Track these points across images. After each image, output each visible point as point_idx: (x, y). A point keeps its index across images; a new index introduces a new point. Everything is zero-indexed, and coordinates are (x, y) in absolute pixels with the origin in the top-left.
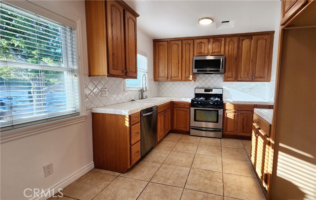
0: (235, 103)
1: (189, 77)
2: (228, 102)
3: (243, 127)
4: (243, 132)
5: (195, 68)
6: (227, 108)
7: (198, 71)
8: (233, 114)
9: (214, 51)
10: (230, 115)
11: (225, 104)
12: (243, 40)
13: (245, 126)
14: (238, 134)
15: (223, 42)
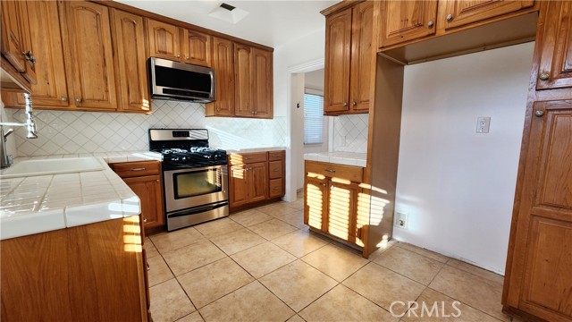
0: (244, 152)
1: (141, 103)
2: (234, 151)
3: (256, 189)
4: (257, 196)
5: (157, 85)
6: (233, 161)
7: (164, 91)
8: (242, 171)
9: (192, 55)
10: (238, 173)
11: (228, 156)
12: (239, 49)
13: (258, 186)
14: (251, 201)
15: (208, 44)
